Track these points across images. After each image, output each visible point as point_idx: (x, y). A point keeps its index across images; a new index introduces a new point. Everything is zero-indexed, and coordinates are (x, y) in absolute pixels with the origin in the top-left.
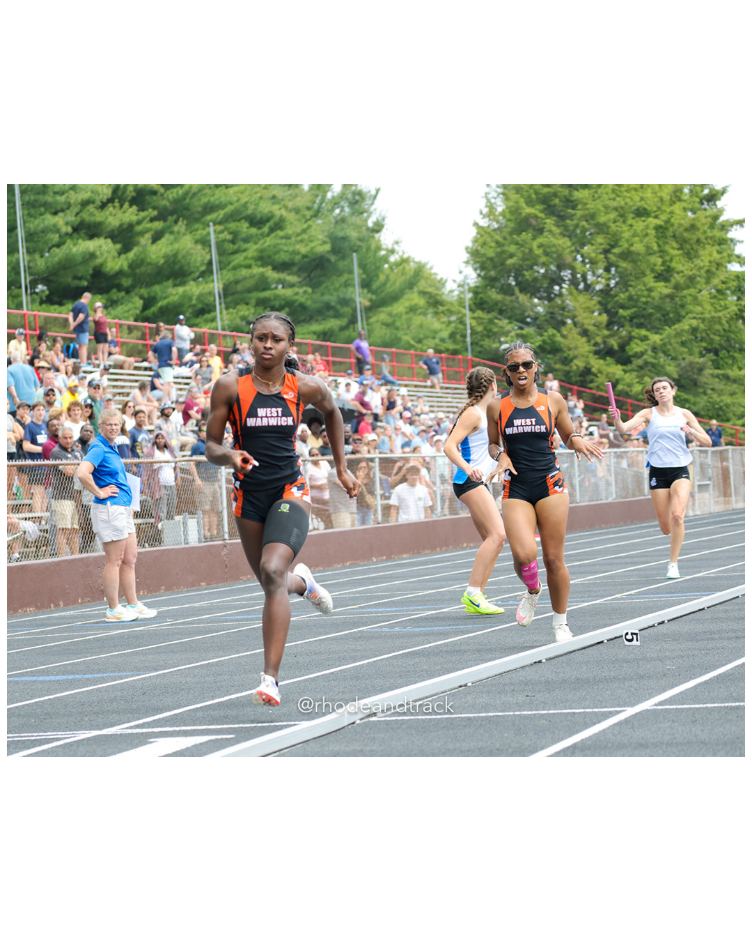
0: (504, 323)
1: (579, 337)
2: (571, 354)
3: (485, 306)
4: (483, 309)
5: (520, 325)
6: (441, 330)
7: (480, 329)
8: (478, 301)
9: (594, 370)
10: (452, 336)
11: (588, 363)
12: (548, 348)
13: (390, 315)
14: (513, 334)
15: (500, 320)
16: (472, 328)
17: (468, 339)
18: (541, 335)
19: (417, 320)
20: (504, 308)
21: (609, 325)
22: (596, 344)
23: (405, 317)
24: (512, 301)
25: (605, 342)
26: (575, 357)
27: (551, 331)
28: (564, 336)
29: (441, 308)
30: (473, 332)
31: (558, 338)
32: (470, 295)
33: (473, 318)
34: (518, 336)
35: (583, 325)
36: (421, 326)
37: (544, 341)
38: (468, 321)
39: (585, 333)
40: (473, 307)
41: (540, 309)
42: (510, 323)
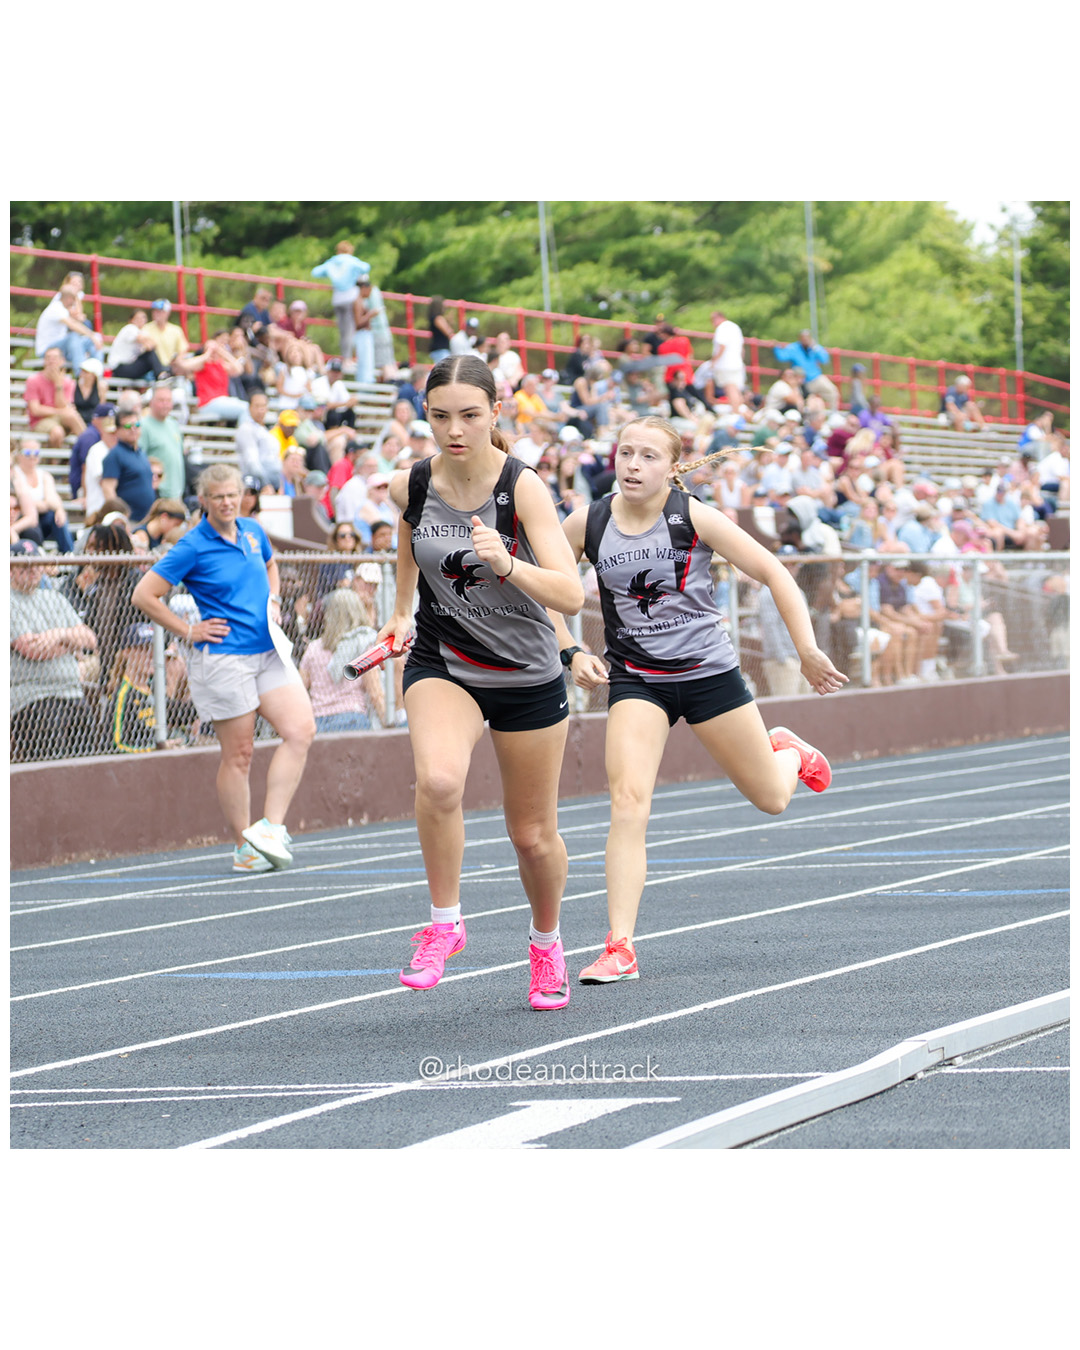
3: (1052, 275)
4: (1045, 282)
6: (962, 320)
7: (1039, 319)
8: (1038, 265)
10: (985, 332)
13: (865, 288)
16: (1025, 318)
17: (1018, 338)
19: (921, 299)
23: (893, 294)
29: (966, 278)
30: (1027, 326)
32: (1020, 255)
33: (1027, 299)
36: (924, 311)
38: (1020, 306)
40: (1028, 274)
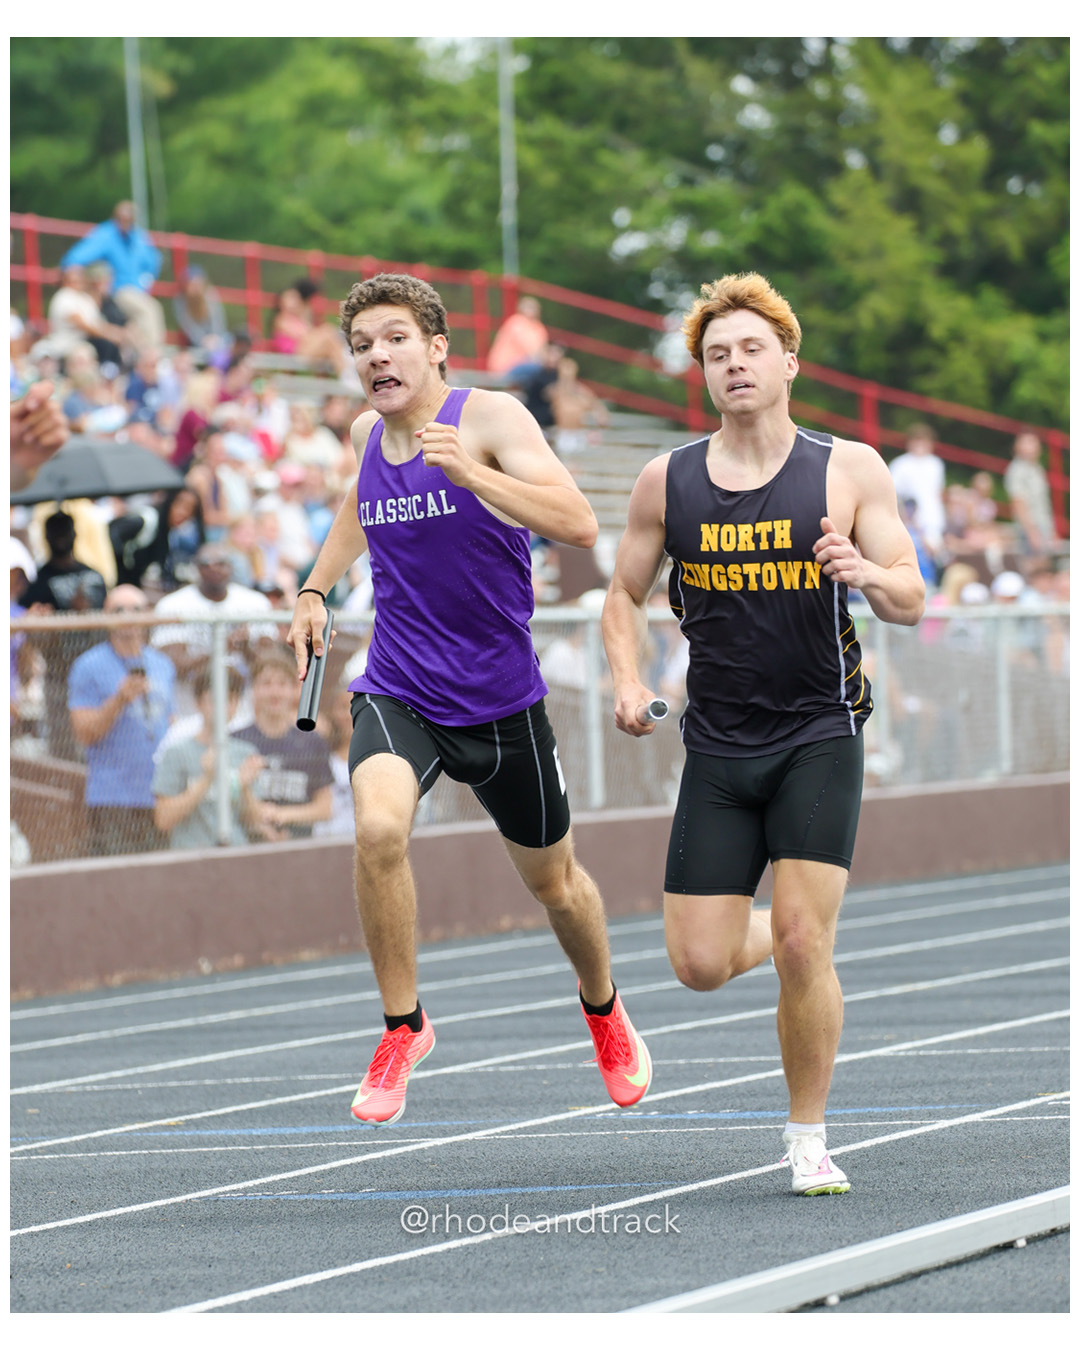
0: (629, 162)
1: (883, 215)
2: (860, 272)
3: (569, 103)
4: (561, 113)
5: (685, 168)
6: (412, 182)
7: (550, 179)
9: (937, 331)
10: (453, 208)
11: (915, 306)
12: (779, 250)
13: (240, 123)
14: (660, 201)
15: (614, 149)
16: (521, 175)
17: (508, 216)
18: (757, 205)
20: (632, 111)
21: (993, 177)
22: (947, 240)
23: (290, 134)
24: (660, 90)
25: (977, 235)
26: (872, 285)
27: (793, 193)
28: (837, 213)
29: (417, 107)
30: (526, 191)
31: (818, 219)
34: (684, 208)
35: (901, 173)
36: (345, 168)
37: (768, 231)
39: (910, 202)
41: (757, 118)
42: (653, 160)
